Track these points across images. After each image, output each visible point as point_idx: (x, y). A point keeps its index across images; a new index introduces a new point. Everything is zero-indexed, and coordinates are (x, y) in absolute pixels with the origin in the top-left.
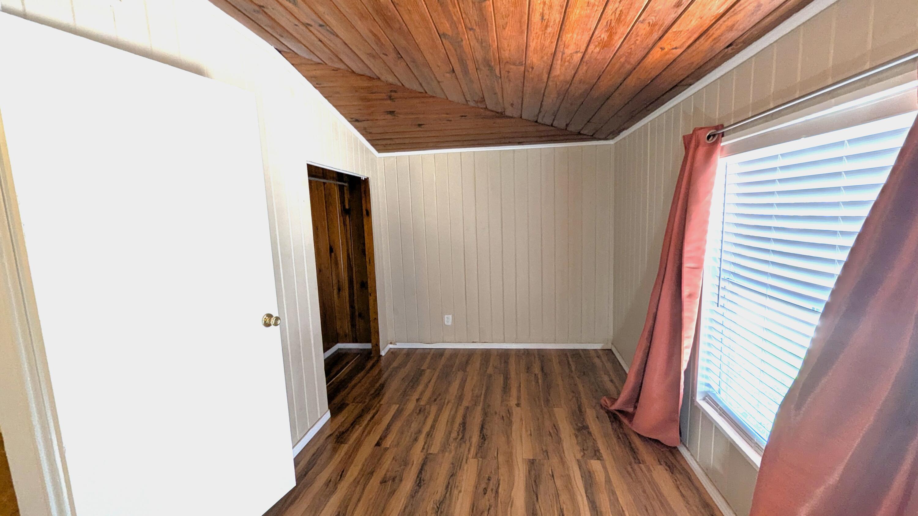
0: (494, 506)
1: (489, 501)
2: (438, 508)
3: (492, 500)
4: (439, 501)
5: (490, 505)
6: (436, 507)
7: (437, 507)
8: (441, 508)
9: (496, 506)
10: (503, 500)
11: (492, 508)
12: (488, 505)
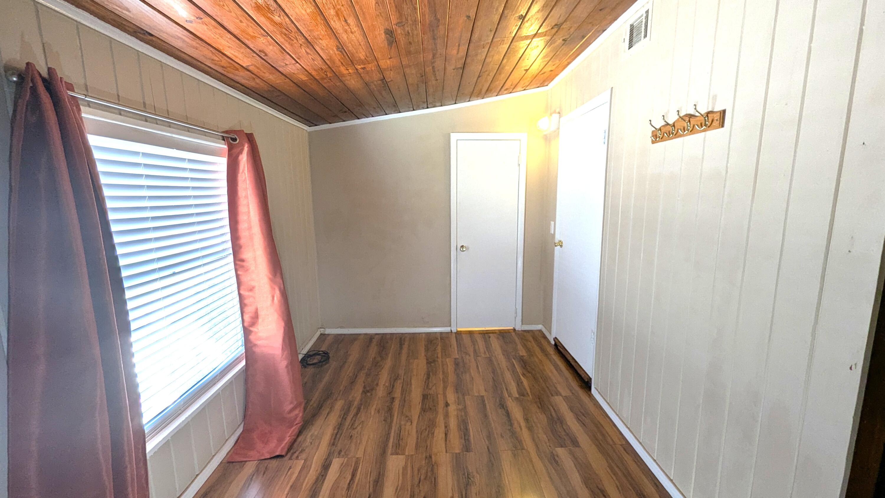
0: (415, 486)
1: (420, 491)
2: (468, 477)
3: (416, 490)
4: (471, 485)
5: (419, 486)
6: (472, 479)
7: (470, 479)
8: (465, 478)
9: (412, 486)
10: (406, 492)
11: (417, 483)
12: (421, 486)
